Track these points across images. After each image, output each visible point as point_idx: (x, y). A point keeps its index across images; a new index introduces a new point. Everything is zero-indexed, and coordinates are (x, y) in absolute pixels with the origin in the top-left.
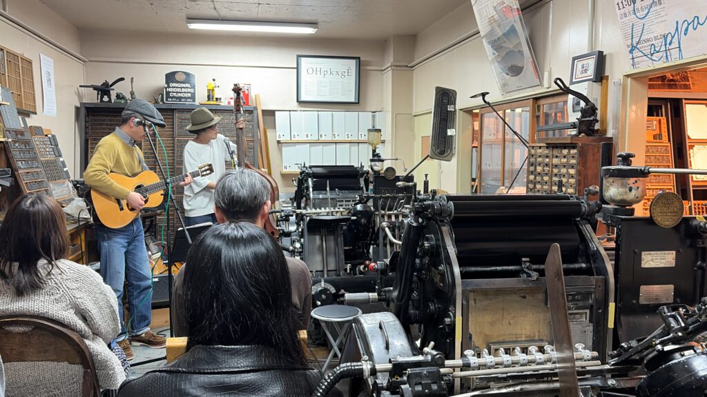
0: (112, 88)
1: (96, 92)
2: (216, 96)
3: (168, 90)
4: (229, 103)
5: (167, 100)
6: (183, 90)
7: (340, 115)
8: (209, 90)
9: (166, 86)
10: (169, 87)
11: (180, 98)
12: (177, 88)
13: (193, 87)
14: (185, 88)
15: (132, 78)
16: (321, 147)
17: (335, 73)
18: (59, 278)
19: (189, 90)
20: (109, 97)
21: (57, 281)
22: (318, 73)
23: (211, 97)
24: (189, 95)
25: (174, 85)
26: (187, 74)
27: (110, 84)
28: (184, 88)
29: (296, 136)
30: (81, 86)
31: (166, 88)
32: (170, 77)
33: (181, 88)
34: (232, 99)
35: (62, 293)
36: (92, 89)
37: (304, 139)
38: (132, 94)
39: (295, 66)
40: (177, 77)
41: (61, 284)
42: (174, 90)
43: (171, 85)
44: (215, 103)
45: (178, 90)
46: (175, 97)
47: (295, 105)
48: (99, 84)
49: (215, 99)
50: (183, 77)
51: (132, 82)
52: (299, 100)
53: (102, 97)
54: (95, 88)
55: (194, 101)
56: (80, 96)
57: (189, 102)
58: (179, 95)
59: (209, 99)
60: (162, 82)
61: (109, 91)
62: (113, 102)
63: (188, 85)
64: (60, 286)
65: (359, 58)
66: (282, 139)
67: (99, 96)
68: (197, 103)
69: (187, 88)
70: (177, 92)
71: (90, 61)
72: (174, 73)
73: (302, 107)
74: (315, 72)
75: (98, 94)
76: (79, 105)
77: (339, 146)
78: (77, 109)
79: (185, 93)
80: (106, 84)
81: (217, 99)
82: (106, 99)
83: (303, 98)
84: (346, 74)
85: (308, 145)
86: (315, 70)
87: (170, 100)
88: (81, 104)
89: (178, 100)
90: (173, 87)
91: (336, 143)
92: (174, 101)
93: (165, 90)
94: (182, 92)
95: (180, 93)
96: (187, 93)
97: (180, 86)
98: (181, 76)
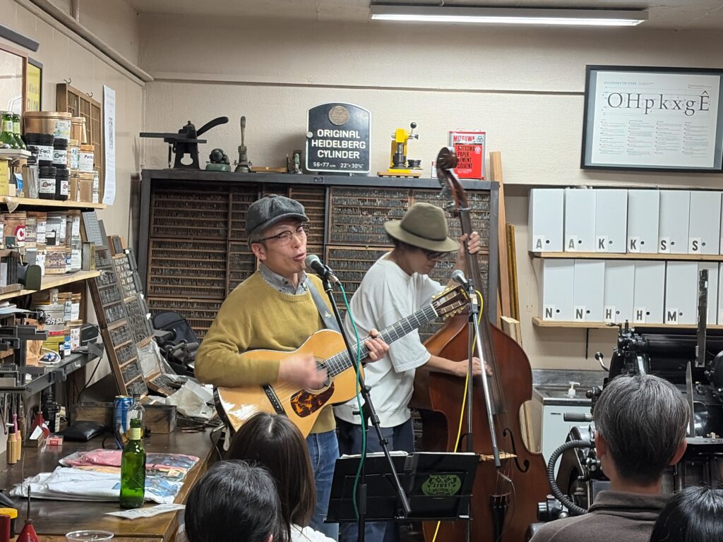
0: (201, 137)
1: (167, 146)
2: (410, 157)
3: (313, 143)
5: (311, 166)
6: (345, 144)
7: (678, 200)
8: (396, 145)
9: (310, 135)
10: (315, 138)
11: (337, 162)
12: (333, 139)
13: (365, 138)
14: (348, 139)
15: (243, 119)
16: (633, 267)
17: (671, 105)
19: (356, 144)
20: (195, 156)
22: (633, 104)
23: (400, 160)
24: (356, 154)
25: (326, 132)
27: (197, 129)
28: (345, 139)
29: (576, 243)
31: (310, 140)
32: (319, 116)
33: (341, 139)
36: (160, 140)
37: (593, 249)
38: (242, 151)
39: (583, 90)
40: (334, 116)
42: (326, 143)
43: (321, 133)
44: (408, 172)
45: (334, 144)
46: (327, 159)
47: (574, 174)
49: (407, 163)
50: (345, 116)
51: (243, 126)
52: (586, 164)
53: (179, 157)
55: (366, 167)
57: (356, 170)
58: (337, 154)
59: (396, 163)
61: (194, 144)
62: (203, 165)
63: (355, 134)
66: (544, 250)
67: (174, 154)
68: (372, 172)
69: (352, 139)
70: (332, 149)
71: (155, 80)
72: (326, 108)
73: (593, 178)
74: (625, 103)
75: (171, 151)
76: (139, 175)
77: (672, 267)
78: (136, 182)
79: (348, 149)
80: (189, 130)
81: (412, 164)
82: (187, 159)
83: (596, 159)
84: (697, 107)
85: (602, 264)
86: (625, 97)
87: (318, 164)
88: (144, 171)
89: (334, 166)
90: (323, 138)
91: (666, 260)
92: (325, 168)
93: (307, 143)
94: (342, 149)
95: (338, 150)
96: (352, 150)
97: (337, 136)
98: (340, 113)
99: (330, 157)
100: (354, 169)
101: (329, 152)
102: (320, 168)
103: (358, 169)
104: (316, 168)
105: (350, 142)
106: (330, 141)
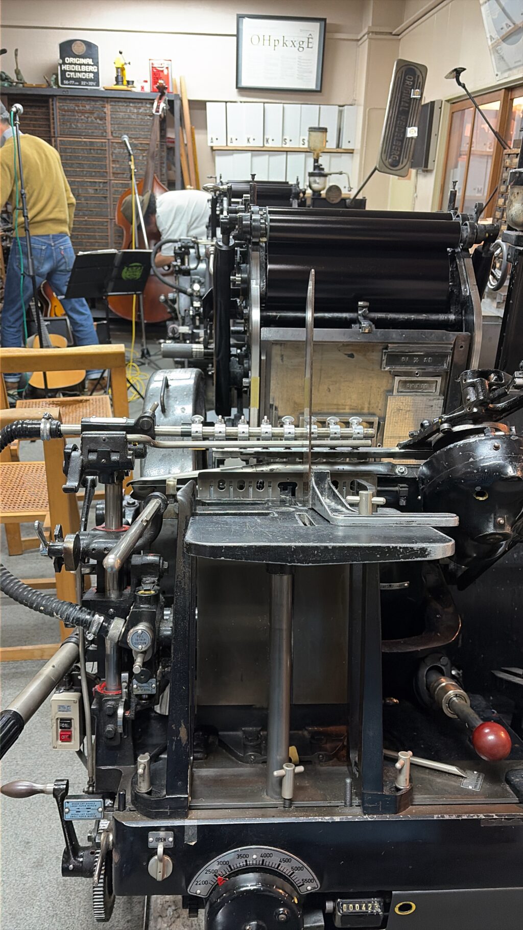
2: (127, 79)
3: (63, 67)
4: (143, 88)
5: (62, 83)
6: (84, 68)
7: (294, 110)
8: (118, 70)
9: (61, 61)
10: (64, 63)
11: (79, 80)
12: (75, 64)
13: (96, 64)
14: (85, 65)
15: (16, 50)
16: (267, 156)
17: (289, 44)
22: (266, 43)
23: (120, 79)
24: (91, 75)
25: (71, 60)
26: (89, 45)
29: (234, 140)
31: (61, 65)
32: (66, 49)
33: (80, 65)
34: (146, 81)
37: (243, 144)
38: (17, 72)
39: (235, 33)
40: (76, 49)
42: (71, 67)
43: (68, 60)
44: (125, 88)
45: (77, 68)
46: (73, 79)
47: (233, 94)
49: (125, 83)
50: (81, 49)
51: (16, 55)
52: (239, 86)
55: (98, 85)
58: (78, 75)
59: (117, 83)
60: (55, 56)
63: (90, 61)
65: (325, 20)
66: (216, 145)
68: (101, 87)
69: (88, 65)
70: (75, 72)
72: (70, 42)
73: (243, 96)
74: (261, 42)
77: (291, 157)
79: (85, 72)
81: (128, 82)
83: (244, 83)
84: (305, 45)
85: (249, 154)
86: (261, 38)
87: (67, 82)
89: (77, 83)
90: (69, 64)
91: (287, 151)
92: (72, 85)
93: (59, 68)
94: (82, 72)
95: (79, 72)
96: (89, 72)
97: (78, 63)
98: (79, 47)
99: (74, 77)
100: (90, 86)
101: (73, 73)
102: (69, 84)
103: (93, 86)
104: (66, 84)
105: (87, 66)
106: (74, 66)
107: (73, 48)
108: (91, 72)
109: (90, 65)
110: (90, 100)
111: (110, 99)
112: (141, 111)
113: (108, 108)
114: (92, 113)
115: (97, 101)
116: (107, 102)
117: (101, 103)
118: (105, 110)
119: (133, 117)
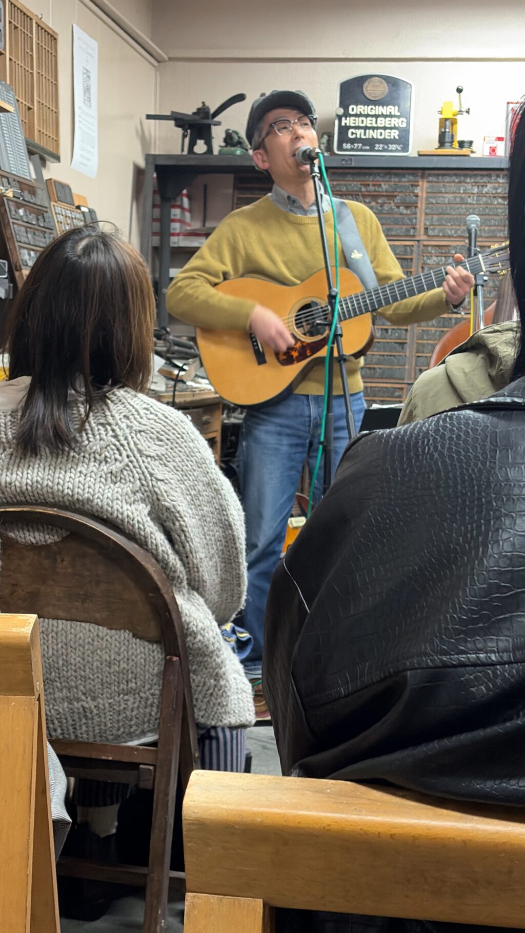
0: (216, 119)
1: (180, 131)
2: (459, 137)
3: (344, 122)
4: (493, 150)
5: (340, 148)
6: (381, 122)
8: (443, 122)
9: (341, 112)
10: (346, 115)
11: (371, 143)
12: (367, 116)
13: (406, 115)
14: (385, 116)
18: (124, 426)
19: (394, 122)
20: (209, 143)
21: (119, 432)
23: (447, 139)
24: (395, 134)
25: (360, 109)
26: (393, 83)
27: (212, 111)
28: (383, 116)
30: (149, 117)
31: (340, 118)
32: (352, 91)
33: (377, 116)
34: (500, 139)
35: (126, 460)
36: (172, 122)
40: (370, 90)
41: (126, 439)
42: (358, 122)
43: (354, 109)
44: (457, 151)
45: (368, 122)
46: (359, 140)
48: (189, 109)
49: (456, 145)
50: (381, 90)
53: (192, 144)
54: (180, 121)
55: (405, 148)
56: (144, 141)
57: (394, 152)
58: (371, 134)
59: (442, 143)
61: (208, 128)
62: (216, 151)
63: (394, 110)
64: (125, 443)
67: (187, 140)
68: (412, 152)
69: (391, 116)
70: (366, 128)
71: (170, 59)
72: (360, 81)
75: (184, 136)
76: (142, 163)
78: (139, 173)
79: (385, 128)
80: (203, 112)
81: (461, 144)
82: (200, 147)
87: (349, 146)
88: (148, 157)
89: (368, 148)
90: (356, 115)
92: (357, 150)
93: (337, 122)
94: (378, 128)
95: (373, 128)
96: (391, 128)
97: (373, 113)
98: (377, 86)
99: (363, 137)
100: (391, 151)
101: (363, 131)
102: (352, 150)
103: (397, 150)
104: (346, 150)
105: (388, 119)
106: (364, 119)
107: (364, 89)
108: (395, 128)
109: (395, 116)
110: (389, 174)
111: (427, 172)
112: (485, 190)
113: (423, 188)
114: (391, 197)
115: (404, 175)
116: (423, 177)
117: (411, 178)
118: (418, 190)
119: (470, 201)
